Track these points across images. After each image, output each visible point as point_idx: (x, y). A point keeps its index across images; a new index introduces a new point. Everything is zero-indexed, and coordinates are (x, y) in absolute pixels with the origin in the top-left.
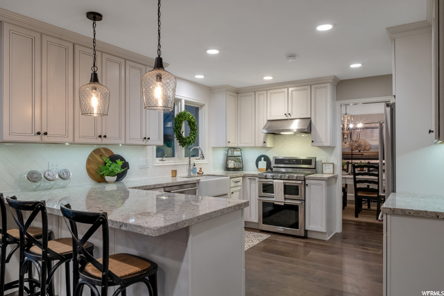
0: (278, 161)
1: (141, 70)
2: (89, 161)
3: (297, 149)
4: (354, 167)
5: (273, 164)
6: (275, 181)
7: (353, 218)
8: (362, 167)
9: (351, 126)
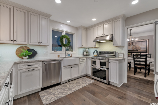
0: (100, 52)
1: (37, 16)
2: (17, 51)
4: (134, 55)
6: (97, 60)
8: (137, 55)
9: (133, 40)
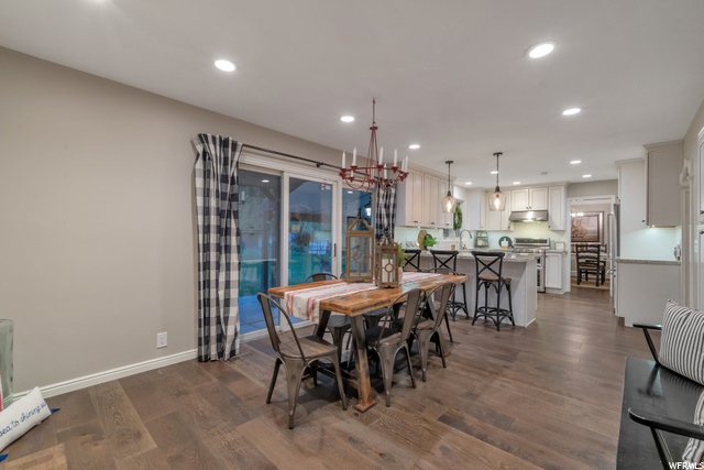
0: (518, 241)
2: (419, 237)
3: (533, 232)
4: (577, 246)
5: (514, 243)
7: (576, 285)
8: (581, 246)
9: (574, 215)
